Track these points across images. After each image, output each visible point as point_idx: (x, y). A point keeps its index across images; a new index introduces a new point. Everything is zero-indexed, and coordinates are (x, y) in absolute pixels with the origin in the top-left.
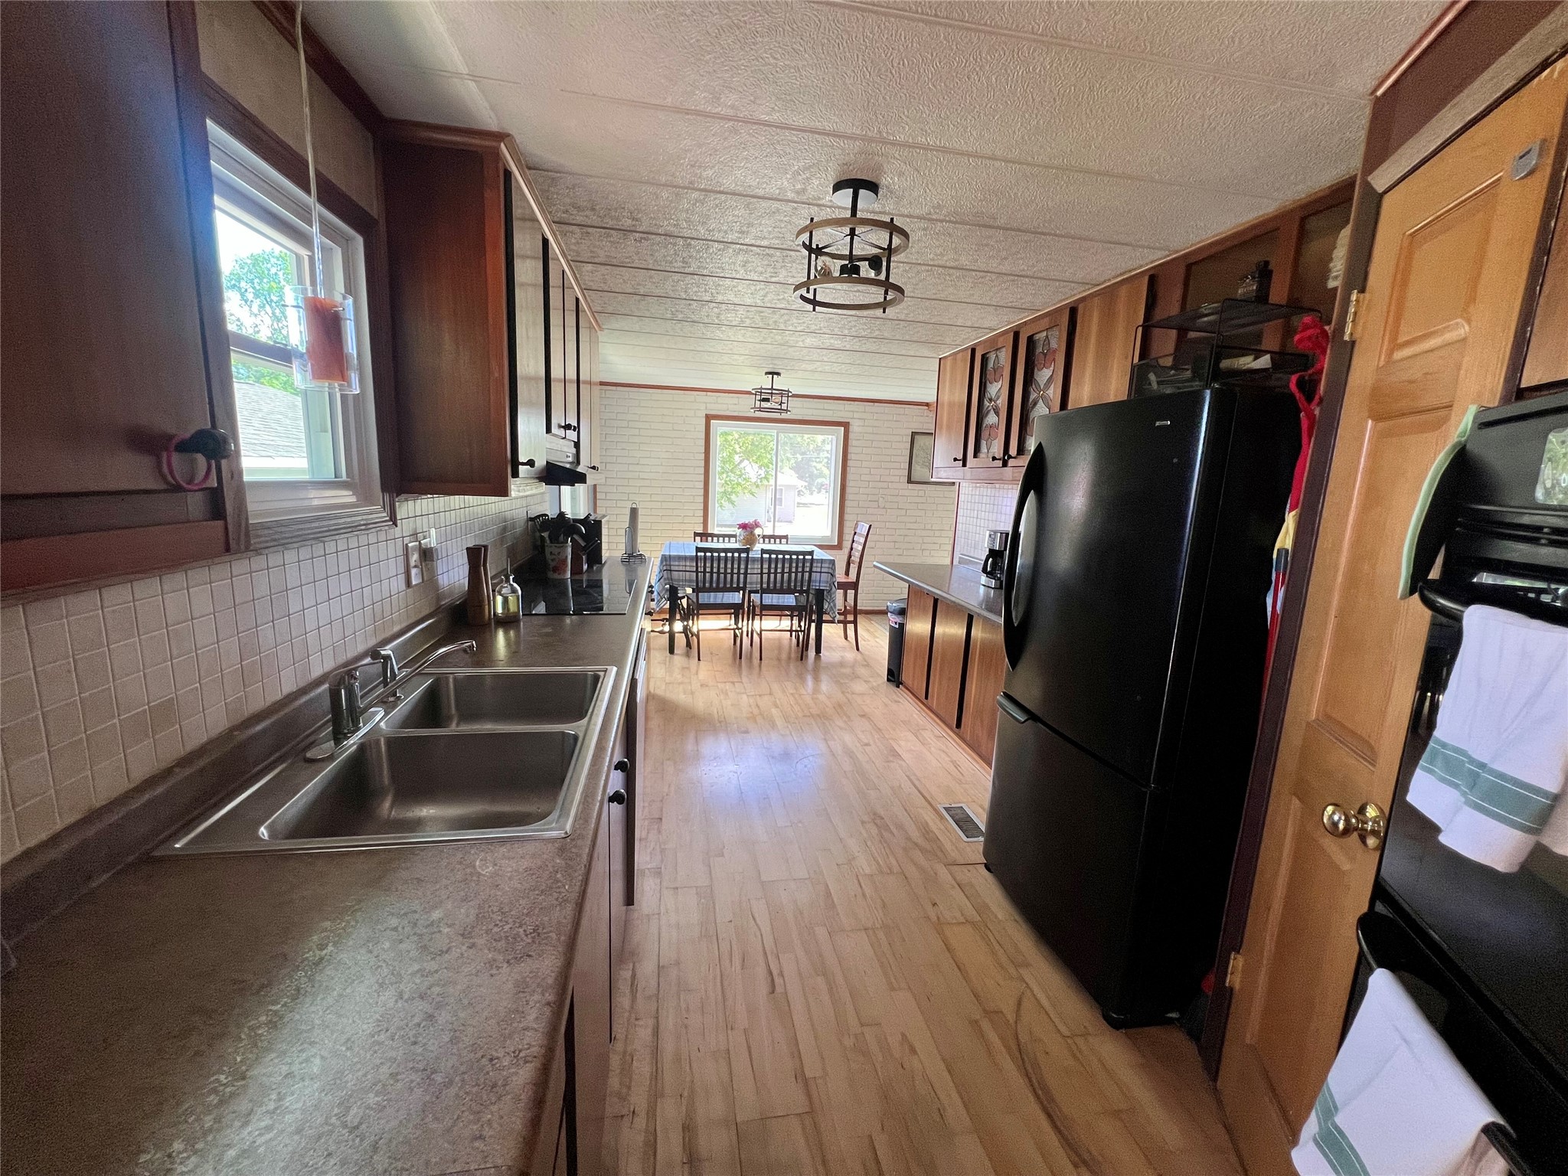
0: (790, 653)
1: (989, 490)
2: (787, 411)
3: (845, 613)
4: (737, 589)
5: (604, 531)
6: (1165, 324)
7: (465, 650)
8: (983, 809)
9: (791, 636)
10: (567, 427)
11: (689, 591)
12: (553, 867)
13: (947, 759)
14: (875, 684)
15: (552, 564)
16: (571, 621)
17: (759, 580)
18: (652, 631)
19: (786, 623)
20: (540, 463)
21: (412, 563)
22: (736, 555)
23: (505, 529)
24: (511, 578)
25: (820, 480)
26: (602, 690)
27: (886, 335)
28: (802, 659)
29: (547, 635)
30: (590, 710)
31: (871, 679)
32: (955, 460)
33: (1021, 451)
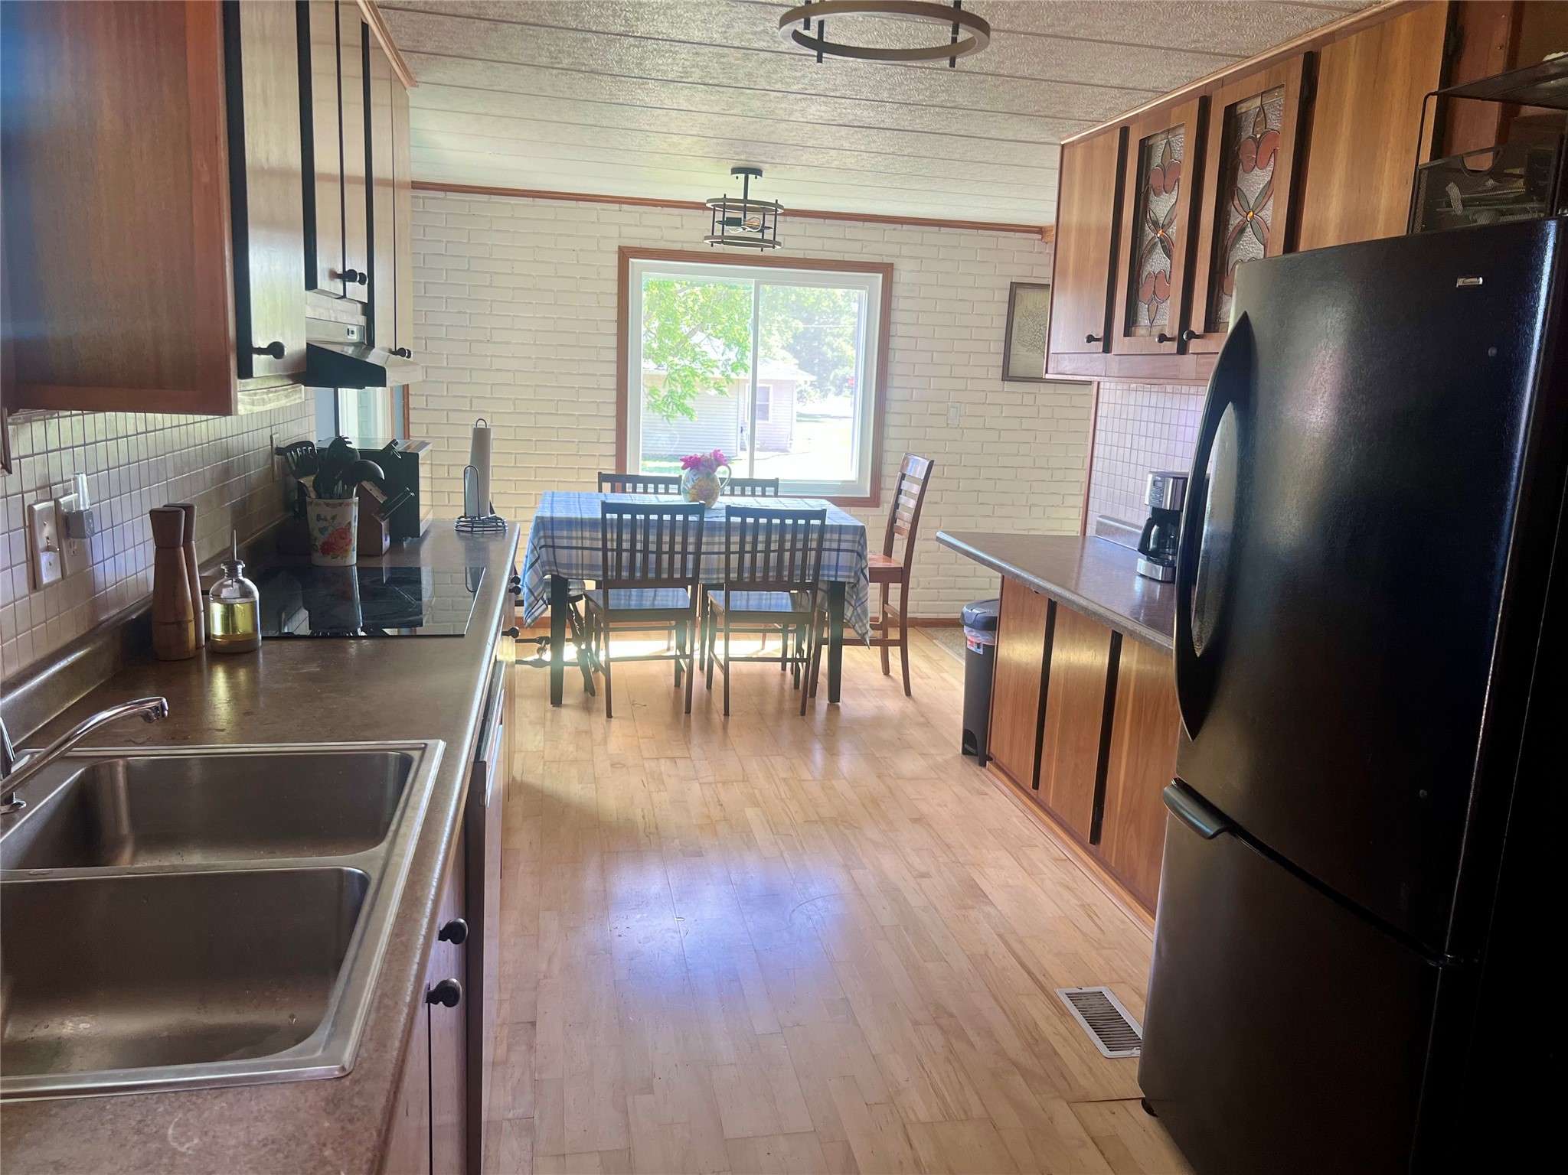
0: (781, 702)
1: (1154, 397)
2: (774, 243)
3: (883, 626)
4: (682, 583)
5: (424, 471)
6: (1481, 92)
7: (146, 717)
8: (1140, 995)
9: (784, 668)
10: (348, 276)
11: (590, 585)
12: (318, 1136)
13: (1074, 901)
14: (939, 759)
15: (320, 539)
16: (360, 649)
17: (723, 565)
18: (518, 662)
19: (773, 646)
20: (294, 345)
21: (42, 543)
22: (679, 517)
23: (227, 472)
24: (240, 567)
25: (840, 372)
26: (417, 786)
27: (960, 100)
28: (803, 713)
29: (313, 678)
30: (393, 827)
31: (933, 751)
32: (1090, 339)
33: (1212, 323)
